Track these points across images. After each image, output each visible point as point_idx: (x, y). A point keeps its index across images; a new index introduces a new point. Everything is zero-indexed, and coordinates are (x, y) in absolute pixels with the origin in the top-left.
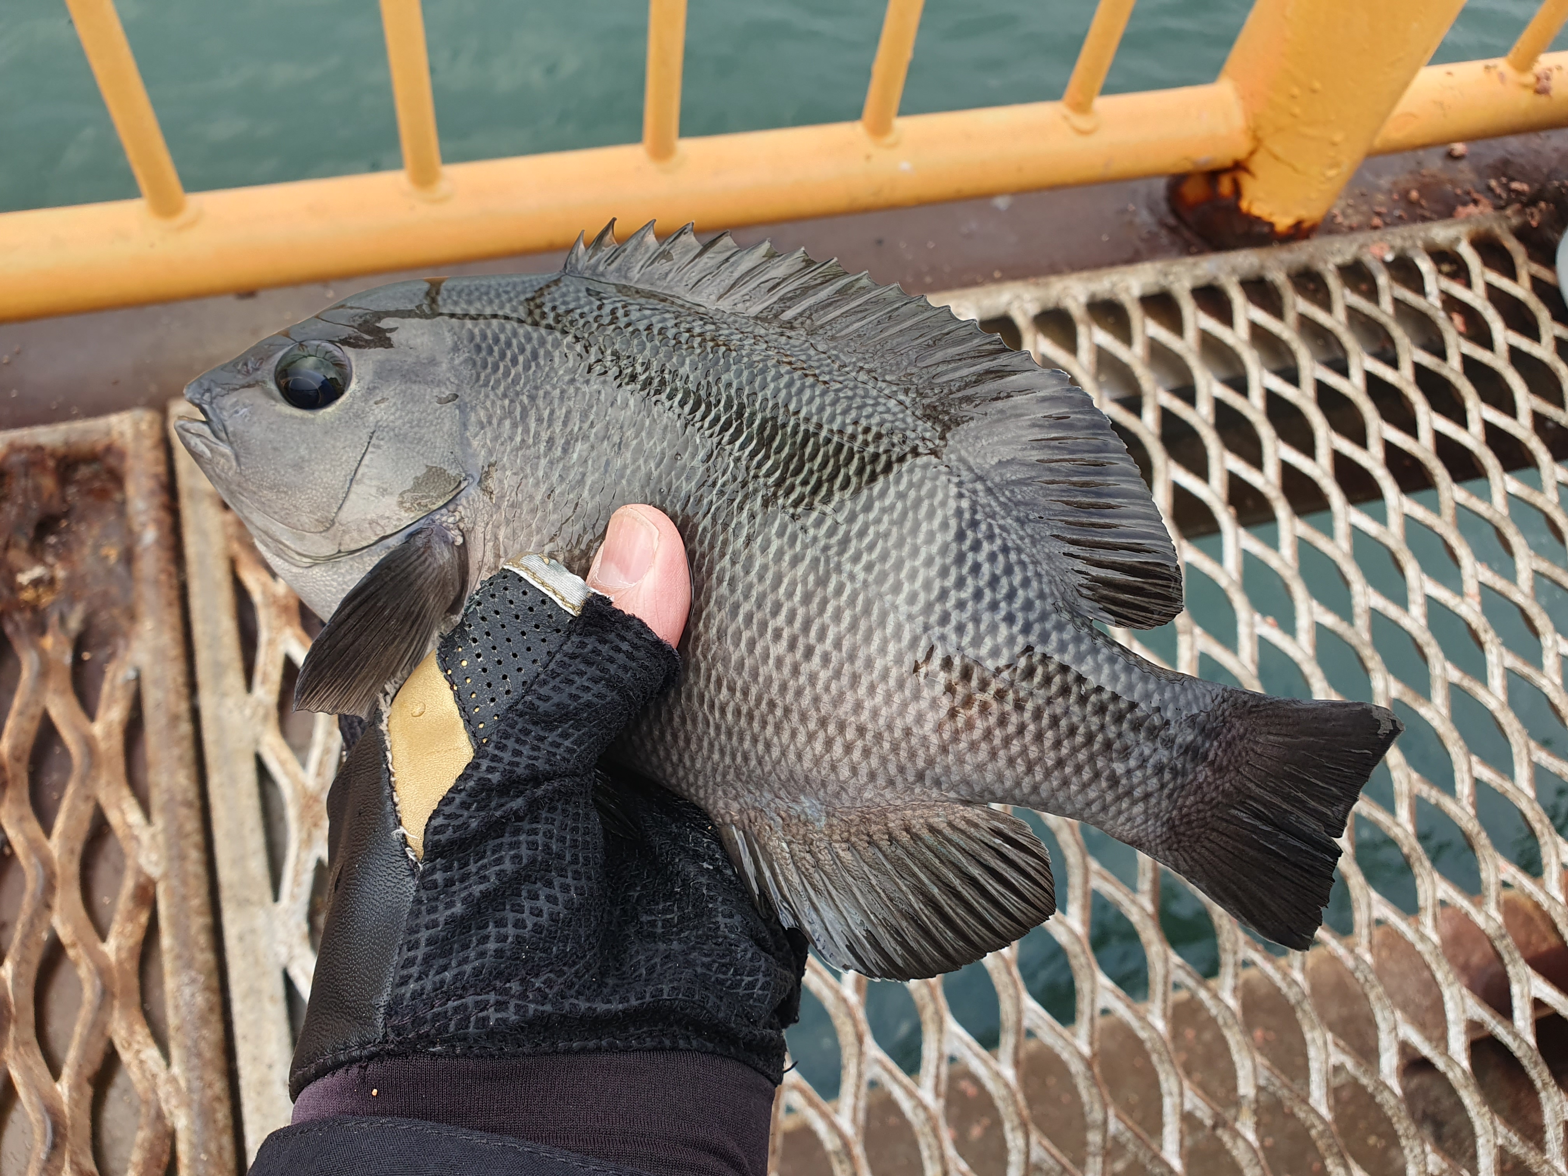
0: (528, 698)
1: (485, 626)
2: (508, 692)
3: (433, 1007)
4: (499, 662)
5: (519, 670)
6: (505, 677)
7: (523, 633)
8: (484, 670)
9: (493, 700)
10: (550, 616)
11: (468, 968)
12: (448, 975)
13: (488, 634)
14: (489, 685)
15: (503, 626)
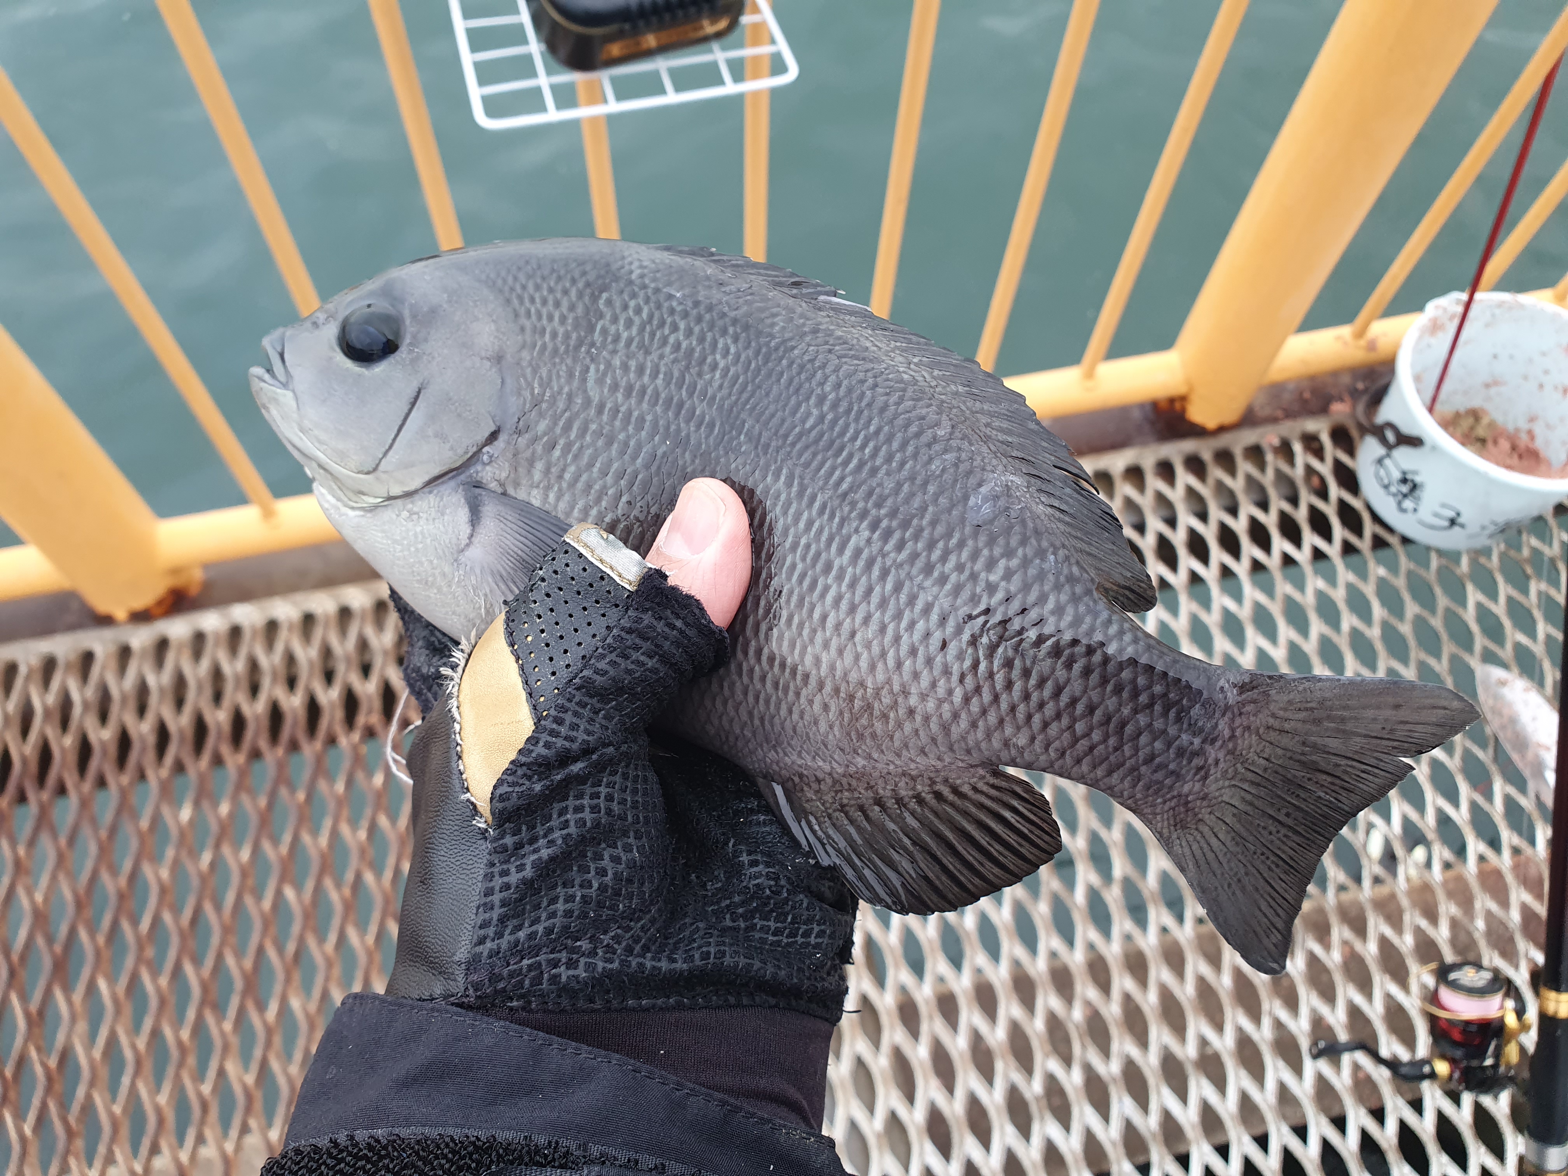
0: (585, 673)
1: (549, 602)
2: (568, 666)
3: (508, 965)
4: (561, 637)
5: (580, 644)
6: (566, 652)
7: (585, 609)
8: (547, 645)
9: (554, 674)
10: (609, 592)
11: (540, 928)
12: (522, 935)
13: (552, 610)
14: (551, 659)
15: (566, 602)
